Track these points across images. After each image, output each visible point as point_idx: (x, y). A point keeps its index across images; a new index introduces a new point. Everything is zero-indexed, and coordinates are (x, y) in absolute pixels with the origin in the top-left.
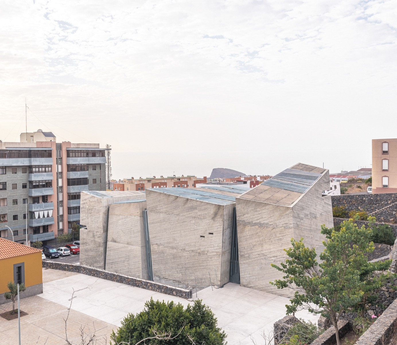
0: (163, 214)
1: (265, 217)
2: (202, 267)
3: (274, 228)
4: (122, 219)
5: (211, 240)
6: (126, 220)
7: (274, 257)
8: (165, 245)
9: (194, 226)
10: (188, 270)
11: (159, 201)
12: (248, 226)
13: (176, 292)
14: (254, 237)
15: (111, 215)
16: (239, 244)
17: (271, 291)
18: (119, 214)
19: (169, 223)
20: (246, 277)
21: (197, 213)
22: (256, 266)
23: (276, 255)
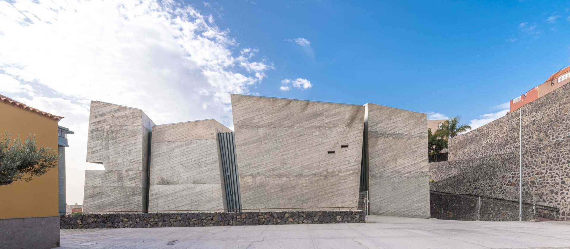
0: (264, 128)
1: (400, 126)
2: (329, 195)
3: (409, 139)
4: (182, 146)
5: (345, 155)
6: (188, 148)
7: (408, 173)
8: (266, 175)
9: (318, 139)
10: (307, 203)
11: (258, 110)
12: (382, 138)
13: (342, 216)
14: (388, 151)
15: (157, 142)
16: (370, 161)
17: (404, 213)
18: (174, 140)
19: (276, 140)
20: (377, 202)
21: (323, 120)
22: (388, 186)
23: (410, 171)
